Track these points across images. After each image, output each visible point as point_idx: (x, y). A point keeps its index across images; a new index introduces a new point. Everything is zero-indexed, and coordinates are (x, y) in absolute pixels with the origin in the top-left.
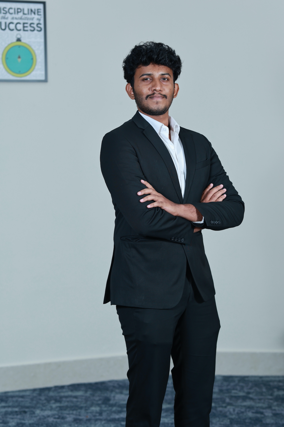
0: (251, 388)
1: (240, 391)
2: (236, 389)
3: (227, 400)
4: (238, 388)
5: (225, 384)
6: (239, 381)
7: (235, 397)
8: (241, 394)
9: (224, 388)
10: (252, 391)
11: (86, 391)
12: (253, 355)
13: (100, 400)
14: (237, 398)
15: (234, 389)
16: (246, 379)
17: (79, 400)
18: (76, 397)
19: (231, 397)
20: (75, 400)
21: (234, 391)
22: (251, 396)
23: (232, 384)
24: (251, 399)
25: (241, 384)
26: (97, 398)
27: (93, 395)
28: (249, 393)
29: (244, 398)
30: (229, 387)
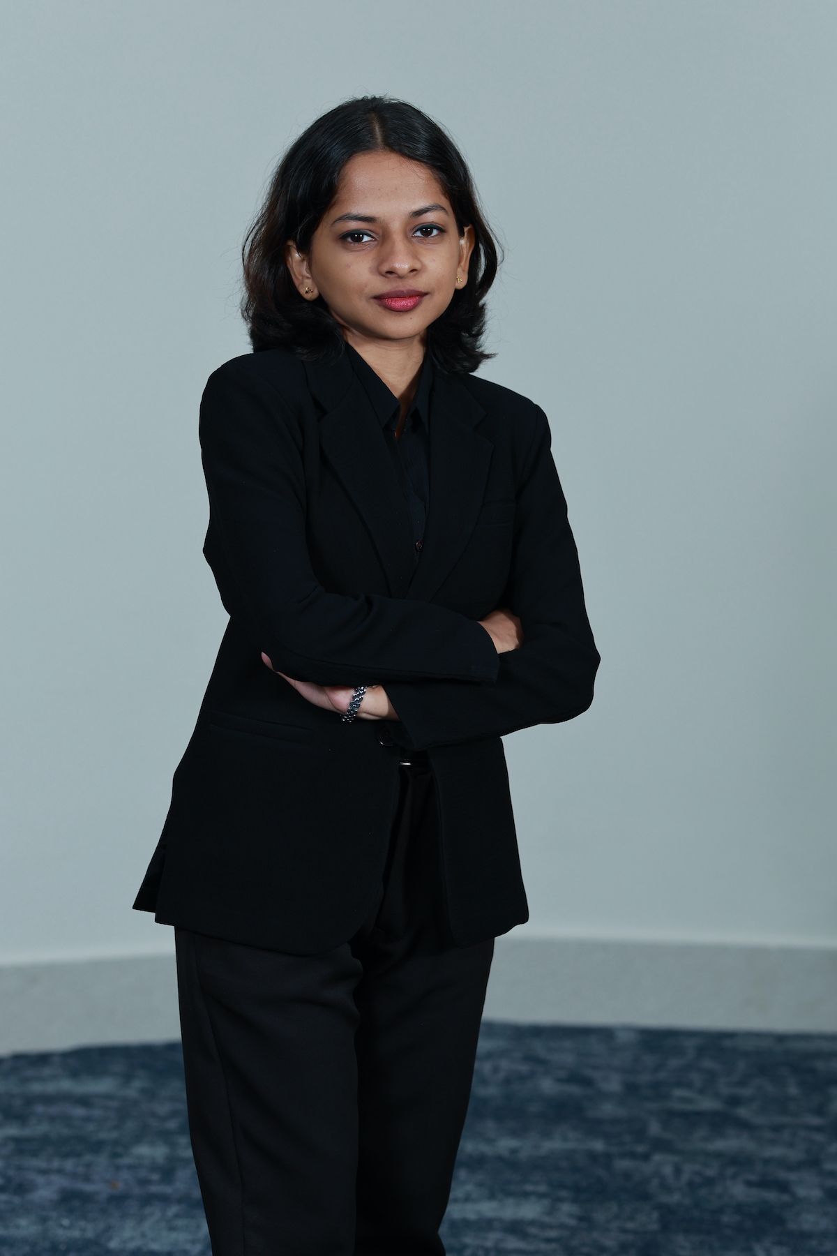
0: (742, 1083)
1: (702, 1091)
2: (689, 1085)
3: (654, 1128)
4: (697, 1078)
5: (649, 1060)
6: (701, 1051)
7: (684, 1115)
8: (707, 1104)
9: (645, 1078)
10: (746, 1092)
11: (127, 1078)
12: (754, 955)
13: (174, 1114)
14: (692, 1119)
15: (679, 1084)
16: (728, 1043)
17: (97, 1113)
18: (84, 1101)
19: (669, 1117)
20: (80, 1112)
21: (678, 1092)
22: (742, 1112)
23: (674, 1063)
24: (744, 1125)
25: (708, 1063)
26: (163, 1109)
27: (150, 1094)
28: (734, 1101)
29: (720, 1122)
30: (662, 1075)
